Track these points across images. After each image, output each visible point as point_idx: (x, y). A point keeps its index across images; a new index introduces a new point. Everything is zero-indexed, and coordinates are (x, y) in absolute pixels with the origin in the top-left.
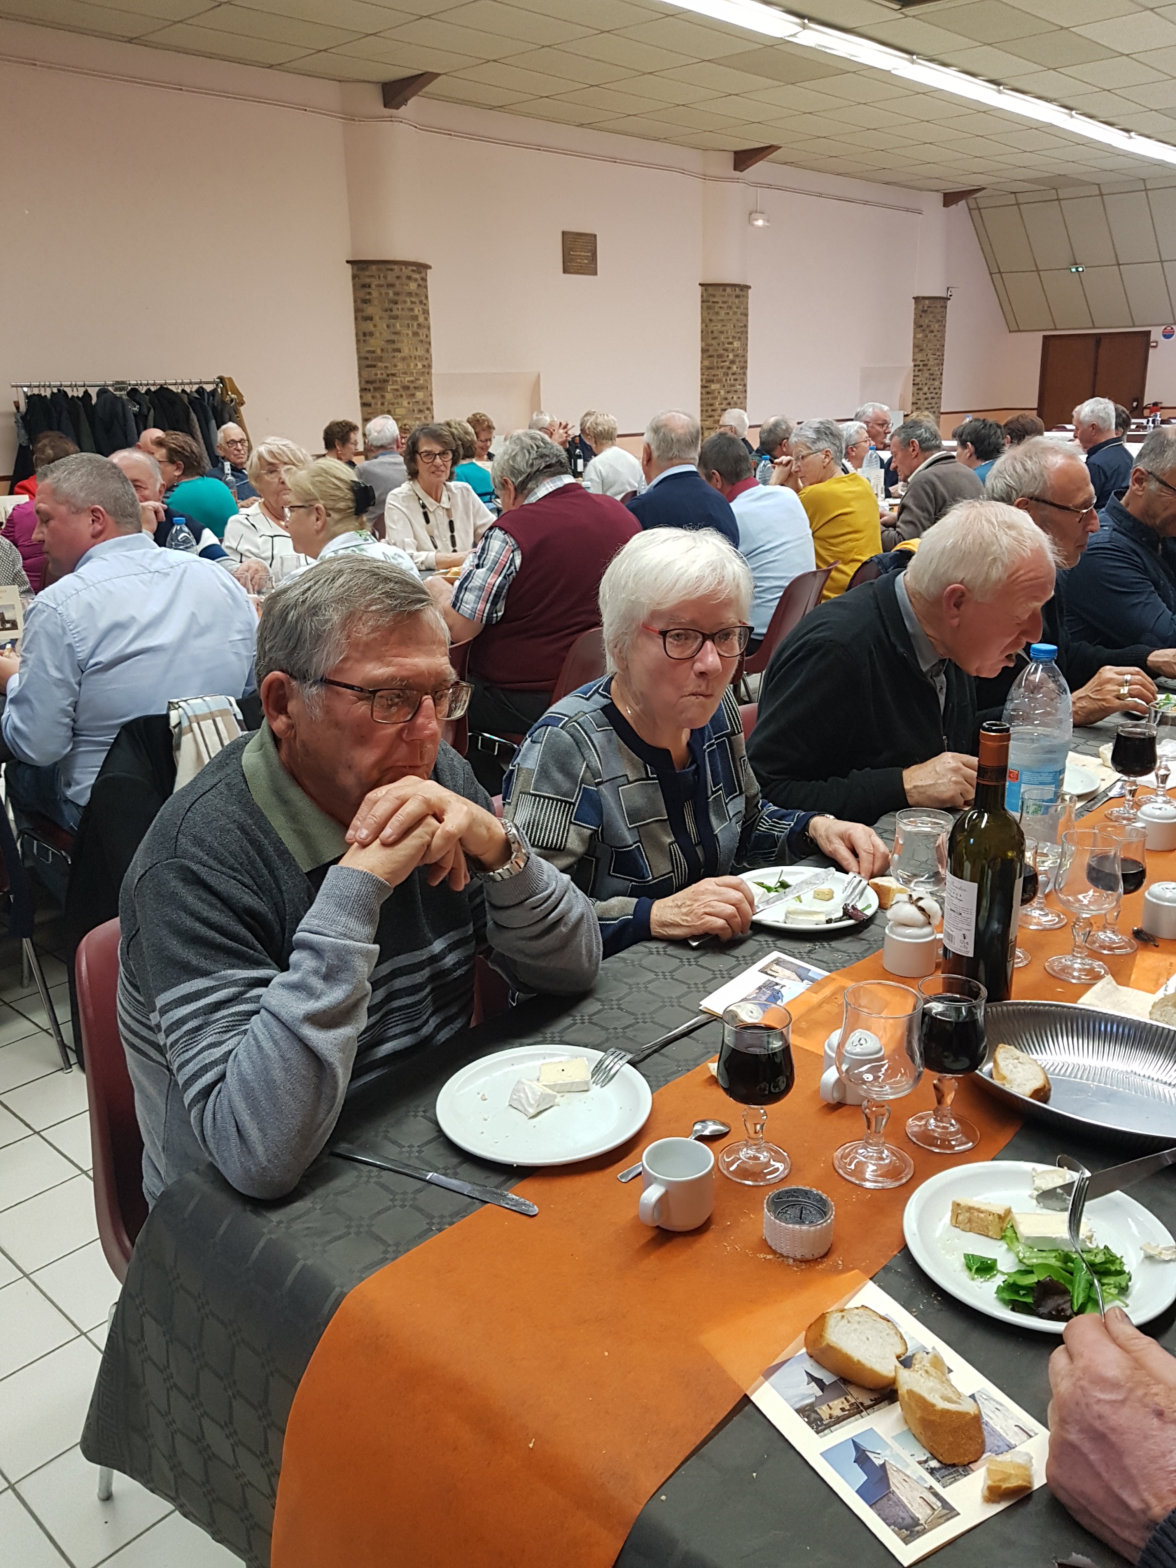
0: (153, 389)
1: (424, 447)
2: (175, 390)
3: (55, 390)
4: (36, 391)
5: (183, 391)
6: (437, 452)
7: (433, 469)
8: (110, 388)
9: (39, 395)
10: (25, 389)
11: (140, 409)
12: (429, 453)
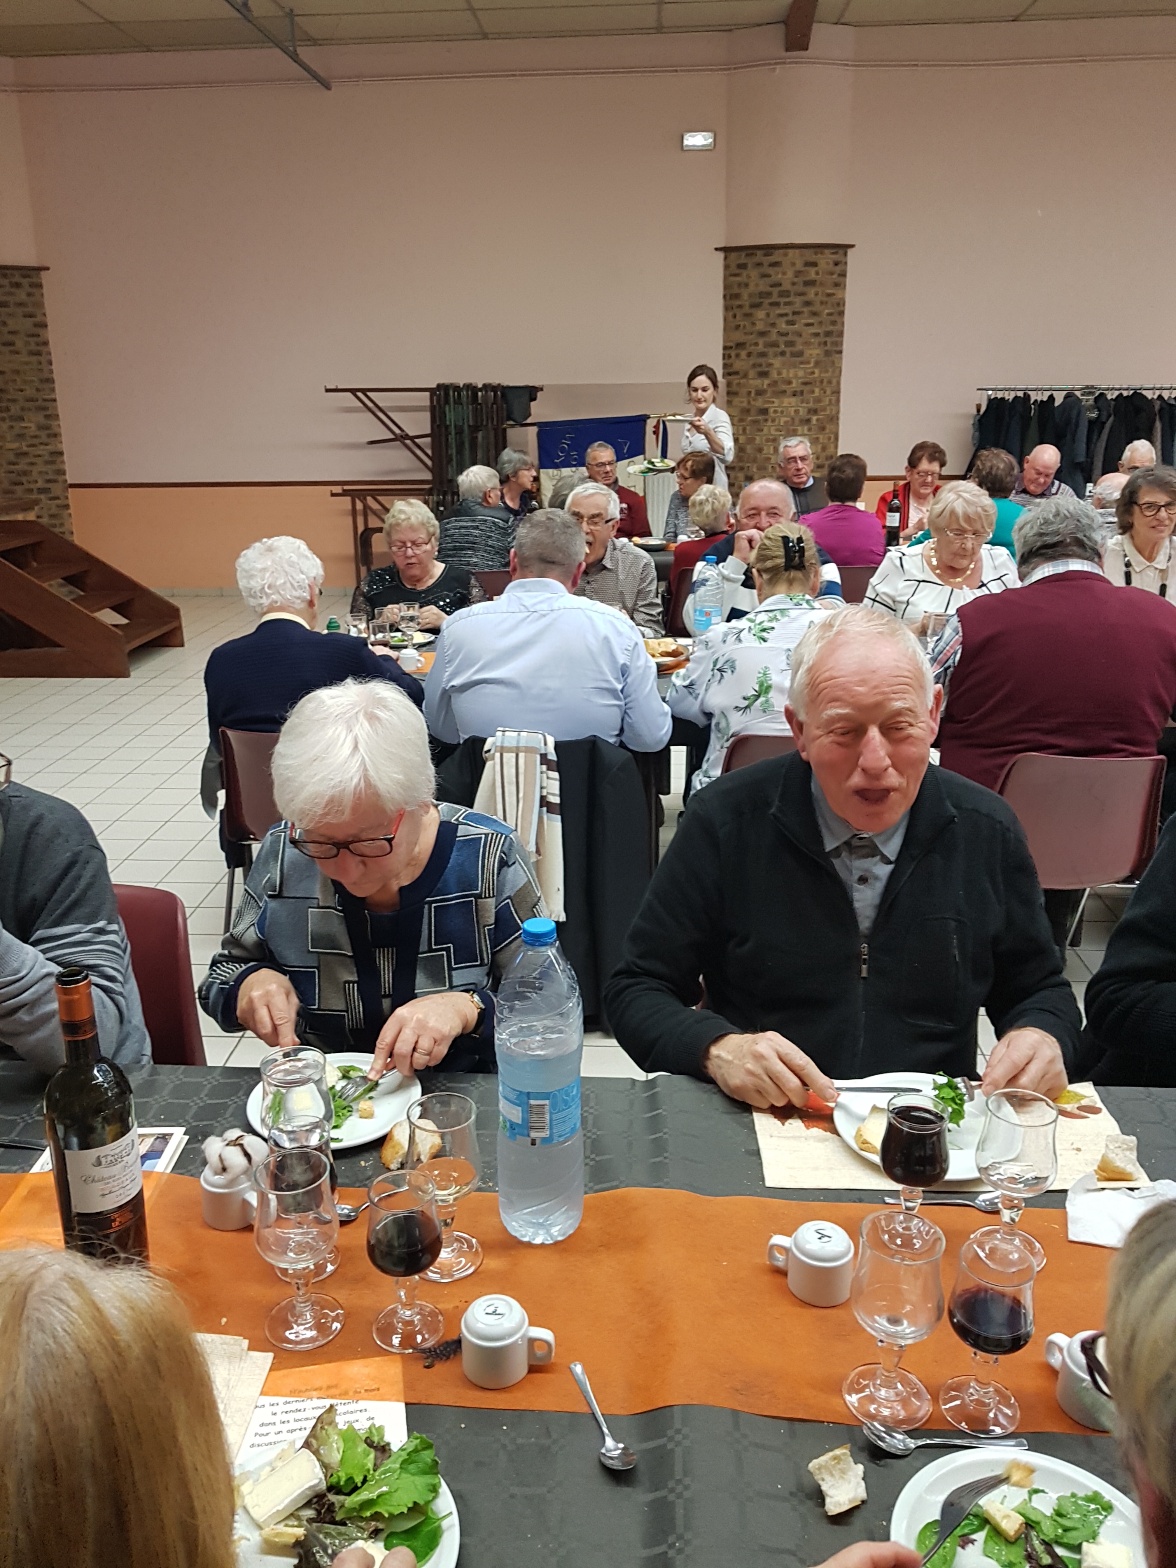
0: (1125, 393)
1: (1146, 498)
2: (1150, 397)
3: (1020, 394)
4: (1000, 395)
5: (1160, 397)
6: (1163, 504)
7: (1155, 523)
8: (1078, 394)
9: (1003, 399)
10: (990, 392)
11: (1099, 415)
12: (1151, 505)
